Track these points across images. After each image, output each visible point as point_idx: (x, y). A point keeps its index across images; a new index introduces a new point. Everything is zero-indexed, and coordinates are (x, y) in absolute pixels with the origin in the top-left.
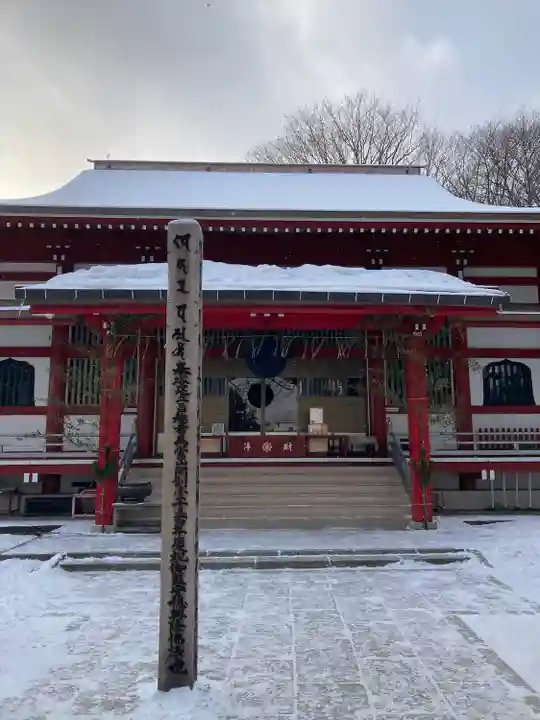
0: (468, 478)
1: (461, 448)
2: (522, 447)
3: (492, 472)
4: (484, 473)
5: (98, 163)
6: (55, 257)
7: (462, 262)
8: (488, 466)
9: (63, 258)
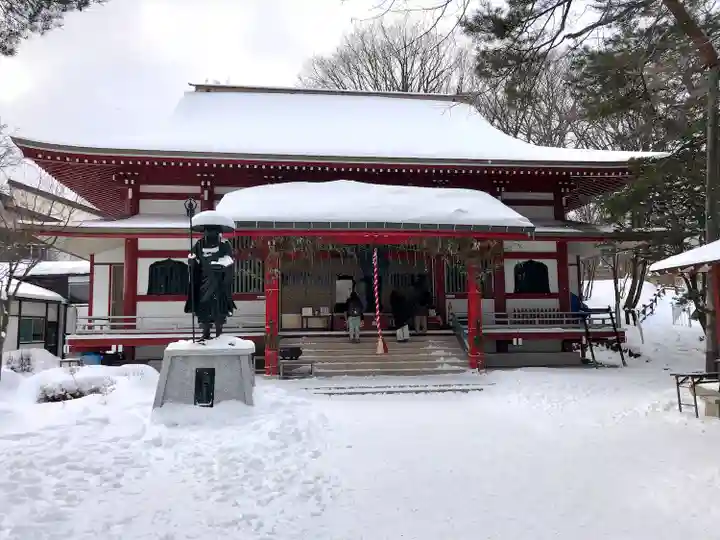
0: (503, 344)
1: (497, 323)
2: (541, 322)
3: (520, 340)
4: (515, 340)
5: (199, 88)
6: (203, 184)
7: (500, 190)
8: (518, 335)
9: (209, 184)
